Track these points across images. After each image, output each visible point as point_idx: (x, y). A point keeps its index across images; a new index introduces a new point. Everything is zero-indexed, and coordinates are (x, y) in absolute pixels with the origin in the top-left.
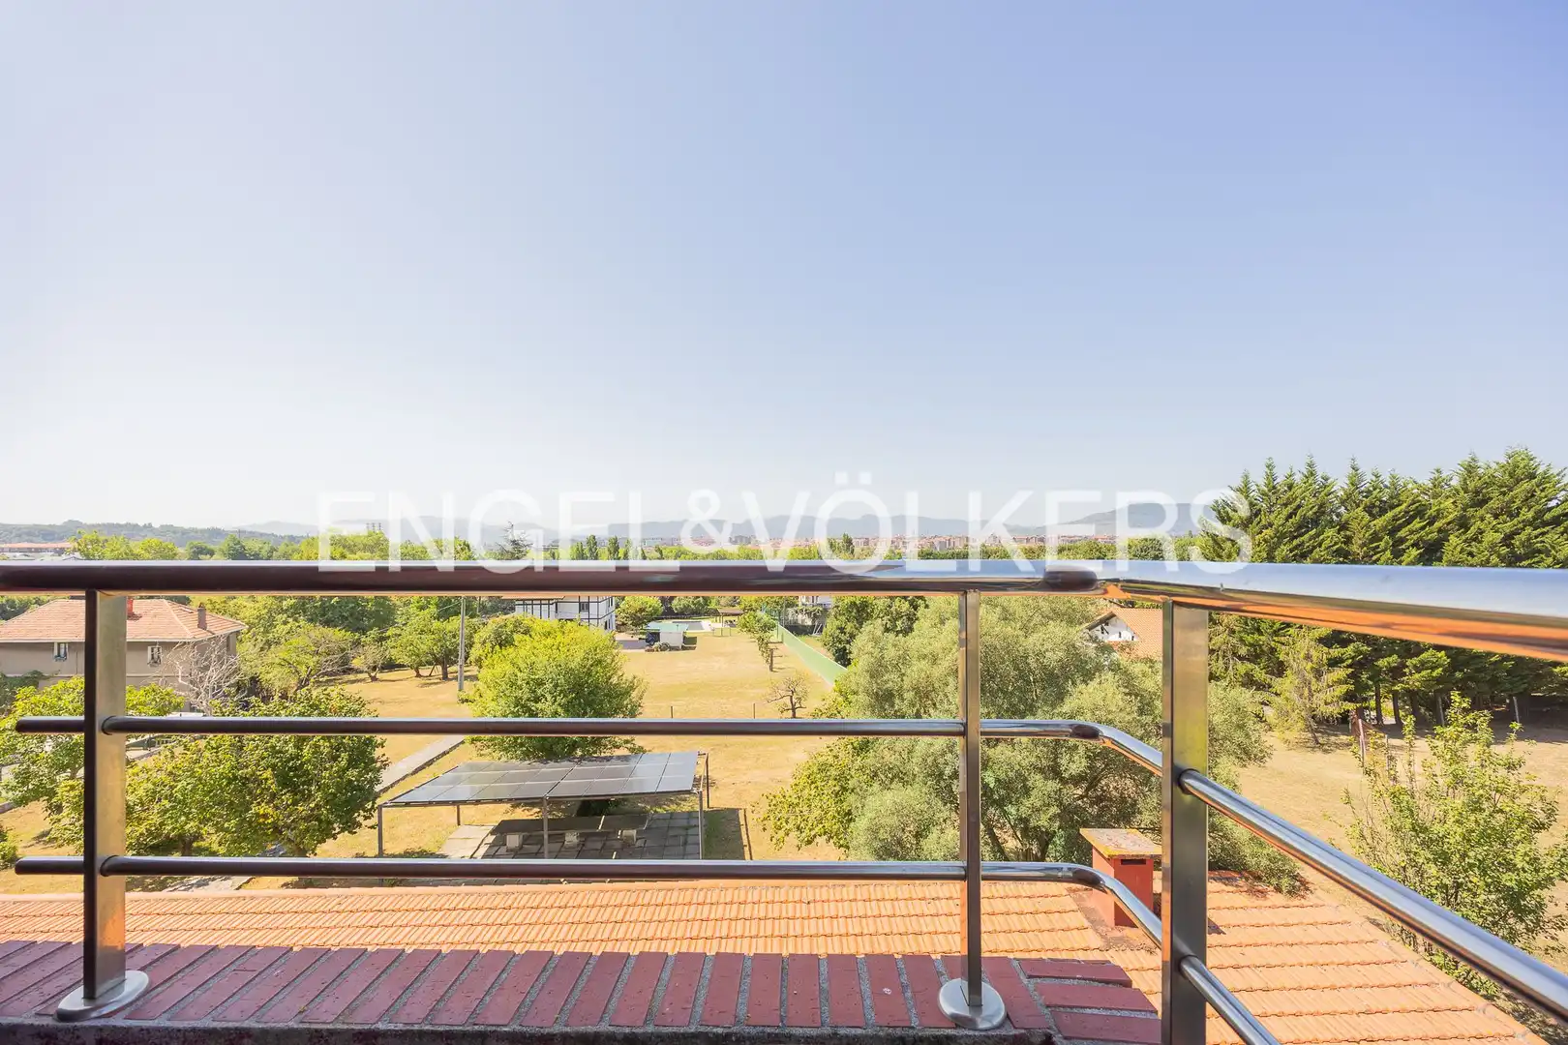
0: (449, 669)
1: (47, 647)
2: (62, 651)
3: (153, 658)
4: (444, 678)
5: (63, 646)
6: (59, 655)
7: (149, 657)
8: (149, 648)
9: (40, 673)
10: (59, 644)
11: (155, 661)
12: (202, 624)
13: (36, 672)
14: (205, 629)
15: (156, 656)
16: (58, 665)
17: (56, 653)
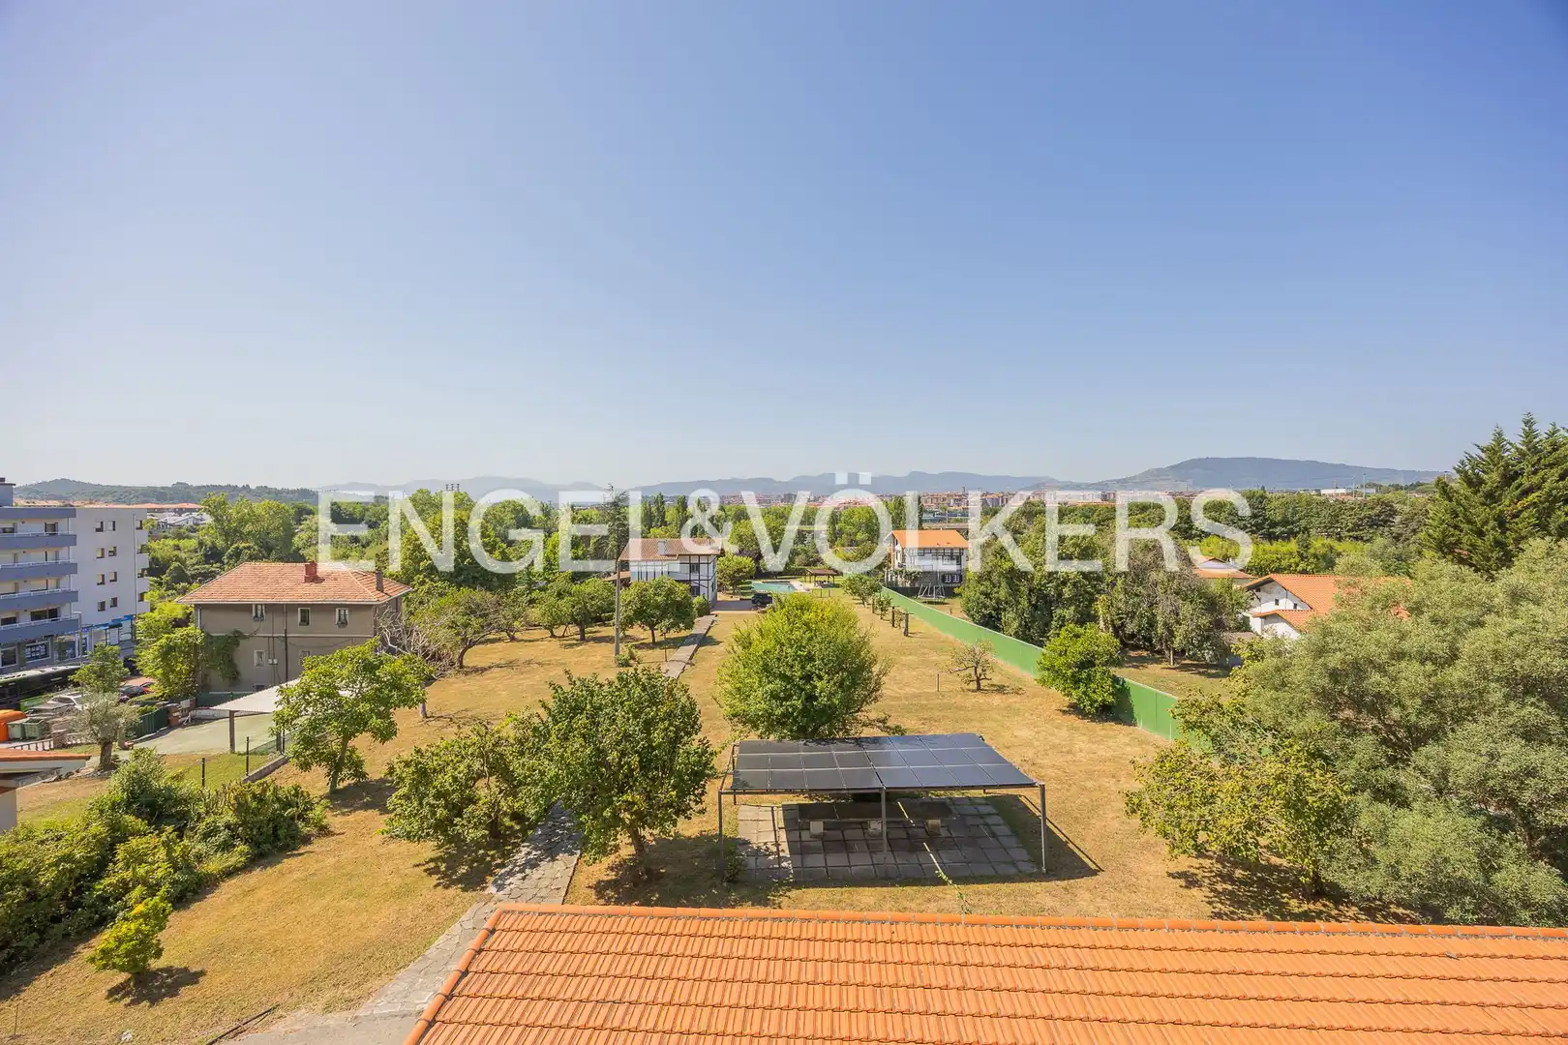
0: (587, 630)
1: (246, 608)
2: (259, 612)
3: (340, 619)
4: (582, 639)
5: (259, 607)
6: (256, 616)
7: (337, 618)
8: (337, 610)
9: (241, 633)
10: (256, 605)
11: (343, 623)
12: (380, 588)
13: (236, 632)
14: (382, 592)
15: (342, 617)
16: (255, 625)
17: (254, 615)
